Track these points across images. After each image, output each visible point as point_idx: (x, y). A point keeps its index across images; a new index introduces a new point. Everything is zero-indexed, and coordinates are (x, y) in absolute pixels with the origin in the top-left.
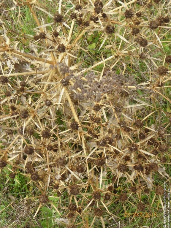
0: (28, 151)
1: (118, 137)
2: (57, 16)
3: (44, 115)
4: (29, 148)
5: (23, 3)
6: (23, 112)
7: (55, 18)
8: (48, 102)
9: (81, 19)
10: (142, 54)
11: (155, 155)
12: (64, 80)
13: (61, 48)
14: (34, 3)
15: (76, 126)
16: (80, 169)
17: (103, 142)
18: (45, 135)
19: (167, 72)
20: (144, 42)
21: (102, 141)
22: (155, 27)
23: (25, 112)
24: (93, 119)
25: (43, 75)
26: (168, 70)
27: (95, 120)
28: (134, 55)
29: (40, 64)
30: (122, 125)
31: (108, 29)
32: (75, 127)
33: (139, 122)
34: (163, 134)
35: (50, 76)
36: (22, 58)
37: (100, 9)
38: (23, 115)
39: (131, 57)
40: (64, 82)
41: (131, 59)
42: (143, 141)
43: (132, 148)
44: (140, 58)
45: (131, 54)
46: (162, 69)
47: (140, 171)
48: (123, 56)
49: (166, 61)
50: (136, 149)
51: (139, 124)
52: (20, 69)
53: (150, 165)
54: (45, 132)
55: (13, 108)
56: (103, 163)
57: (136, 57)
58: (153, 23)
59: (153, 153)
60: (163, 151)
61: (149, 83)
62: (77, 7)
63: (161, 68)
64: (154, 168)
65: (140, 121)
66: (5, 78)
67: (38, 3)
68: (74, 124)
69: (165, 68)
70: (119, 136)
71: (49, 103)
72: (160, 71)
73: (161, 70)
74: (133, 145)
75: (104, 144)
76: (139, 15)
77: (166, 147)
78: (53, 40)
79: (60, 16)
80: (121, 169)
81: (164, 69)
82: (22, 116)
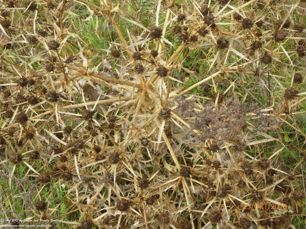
0: (121, 207)
1: (242, 185)
2: (154, 31)
3: (136, 156)
4: (123, 203)
5: (102, 12)
6: (112, 155)
7: (153, 32)
8: (144, 141)
9: (186, 33)
10: (257, 70)
11: (288, 205)
12: (165, 112)
13: (162, 72)
14: (116, 11)
15: (187, 172)
16: (186, 227)
17: (223, 192)
18: (144, 185)
19: (297, 94)
20: (267, 58)
21: (221, 191)
22: (282, 39)
23: (116, 156)
24: (209, 163)
25: (127, 102)
26: (297, 93)
27: (214, 164)
28: (246, 71)
29: (124, 89)
30: (246, 169)
31: (220, 44)
32: (186, 174)
33: (264, 162)
34: (293, 176)
35: (138, 104)
36: (104, 83)
37: (211, 20)
38: (113, 159)
39: (242, 74)
40: (164, 114)
41: (242, 77)
42: (270, 187)
43: (257, 196)
44: (255, 75)
45: (242, 71)
46: (291, 91)
47: (268, 227)
48: (231, 73)
49: (294, 80)
50: (261, 198)
51: (264, 165)
52: (89, 93)
53: (280, 218)
54: (144, 181)
55: (97, 150)
56: (219, 218)
57: (248, 74)
58: (278, 34)
59: (284, 203)
60: (298, 200)
61: (272, 109)
62: (180, 17)
63: (289, 90)
64: (285, 222)
65: (266, 160)
66: (89, 112)
67: (121, 11)
68: (184, 170)
69: (295, 90)
70: (243, 183)
71: (146, 142)
72: (287, 94)
73: (289, 92)
74: (257, 192)
75: (223, 195)
76: (260, 24)
77: (301, 194)
78: (150, 61)
79: (158, 30)
80: (244, 226)
81: (293, 91)
82: (112, 161)
